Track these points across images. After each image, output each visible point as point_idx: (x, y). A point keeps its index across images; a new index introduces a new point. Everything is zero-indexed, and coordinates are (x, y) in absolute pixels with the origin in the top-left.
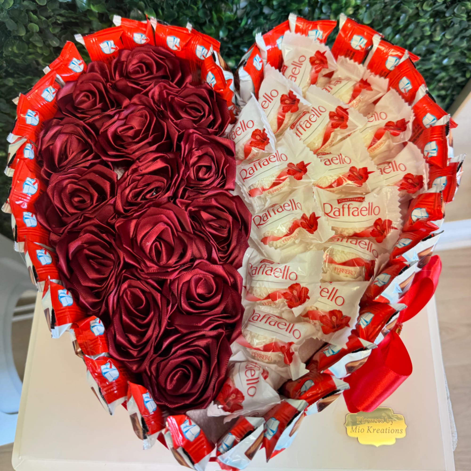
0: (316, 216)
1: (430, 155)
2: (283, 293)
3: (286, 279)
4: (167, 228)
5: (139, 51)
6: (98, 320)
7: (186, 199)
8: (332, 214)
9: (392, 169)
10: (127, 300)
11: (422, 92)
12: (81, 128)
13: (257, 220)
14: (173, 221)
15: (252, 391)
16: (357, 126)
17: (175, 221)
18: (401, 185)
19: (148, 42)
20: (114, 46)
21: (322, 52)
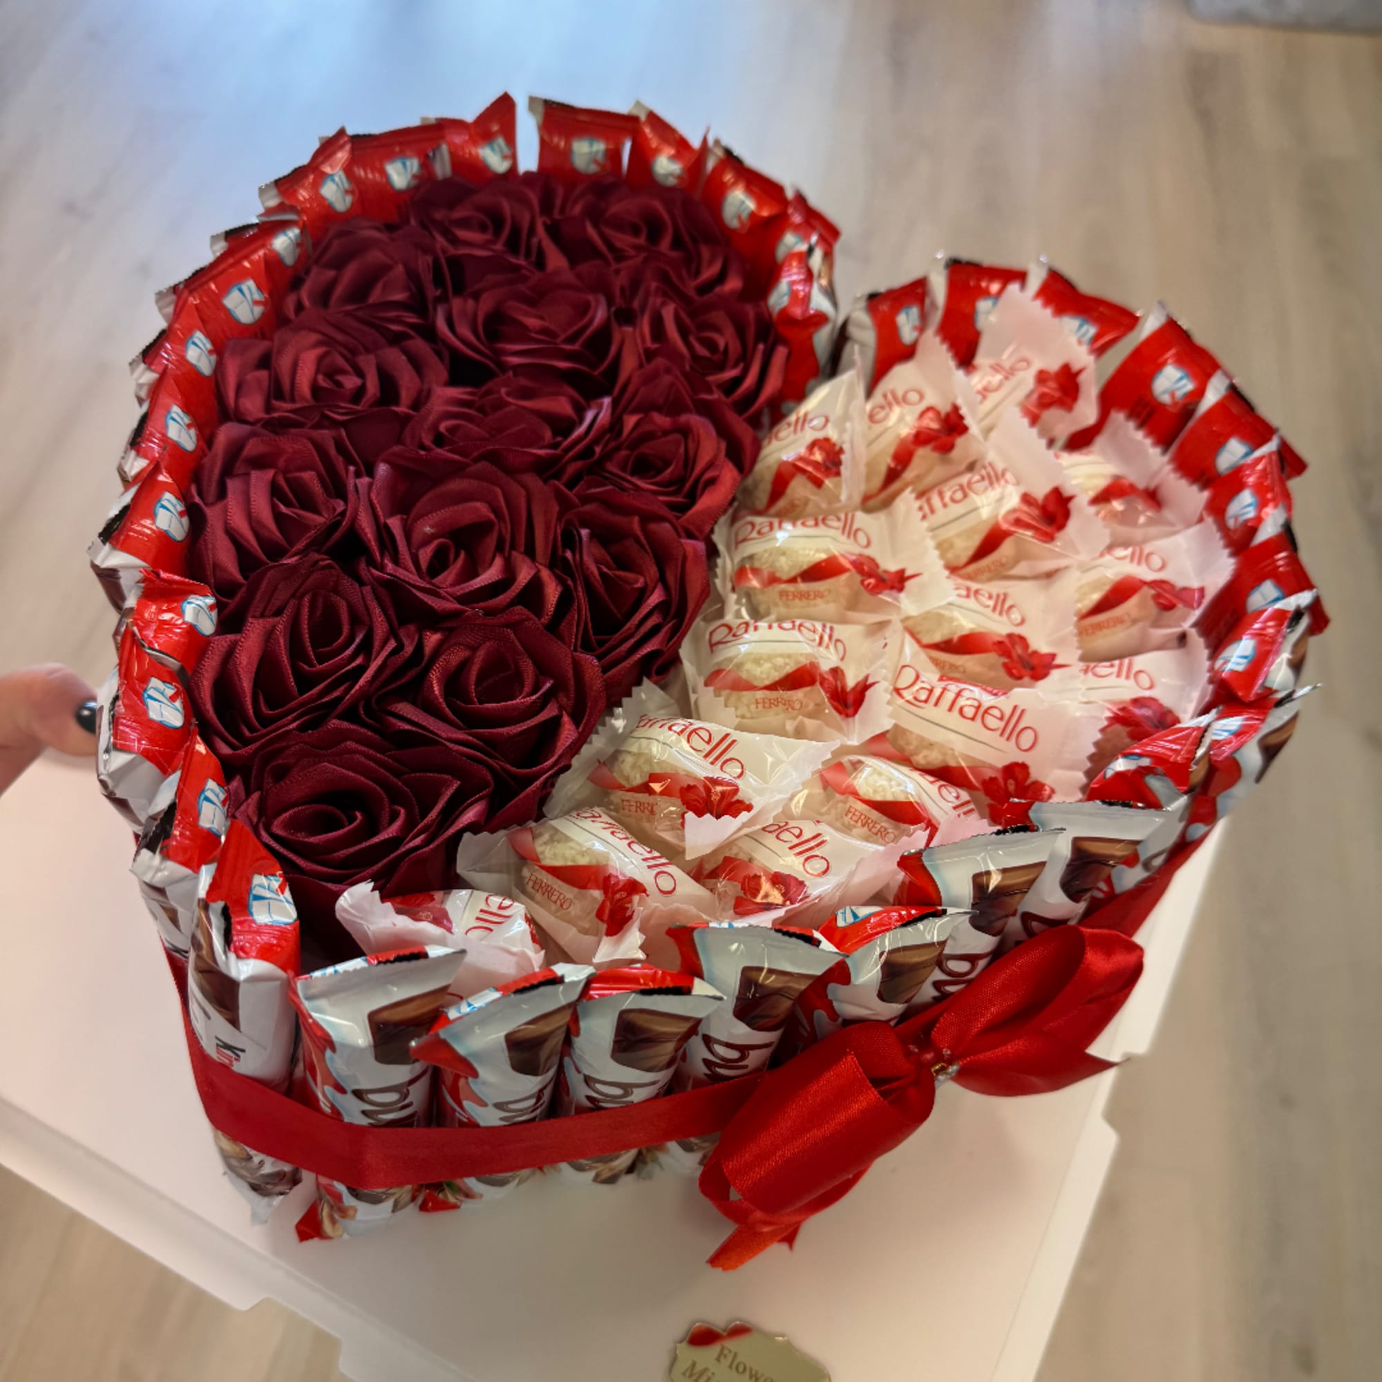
2: (685, 786)
3: (713, 762)
4: (492, 522)
6: (211, 601)
8: (909, 693)
9: (1115, 670)
11: (1272, 524)
13: (719, 634)
16: (1077, 553)
19: (681, 185)
20: (601, 158)
21: (1075, 367)
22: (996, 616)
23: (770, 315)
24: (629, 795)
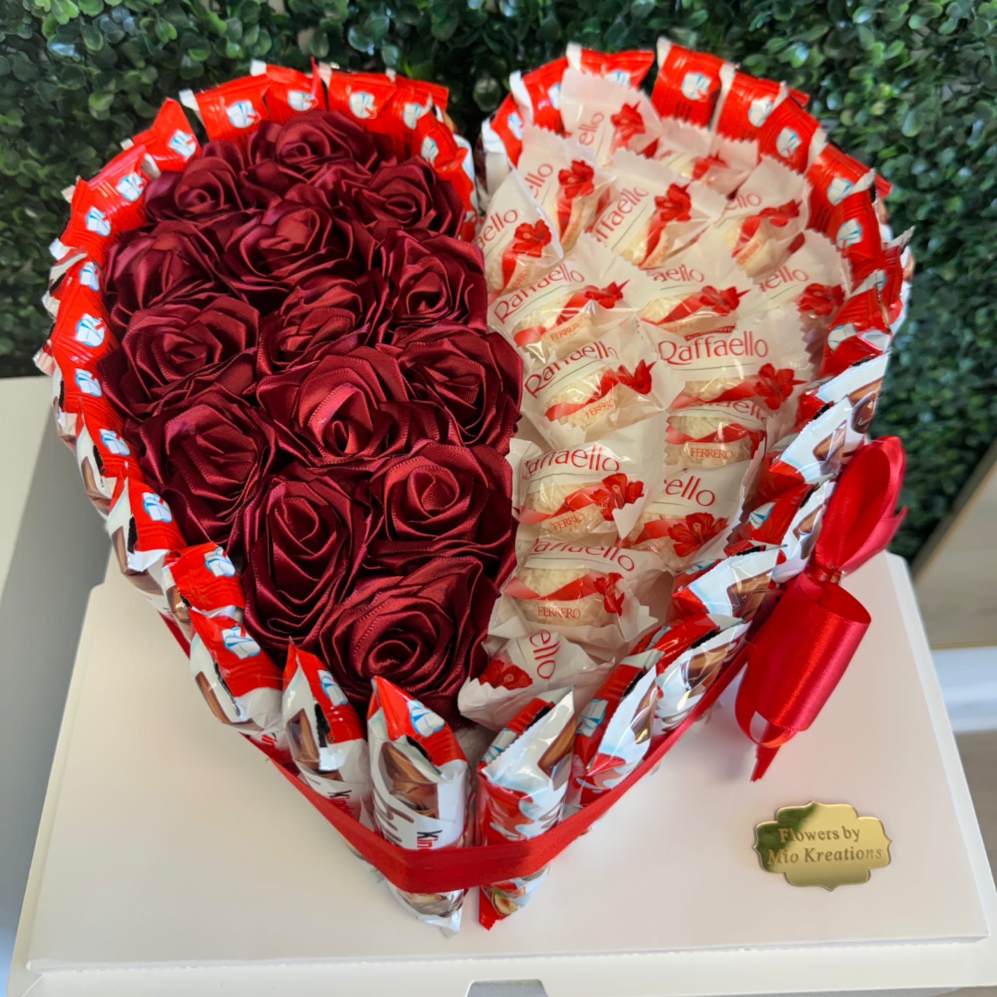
0: (647, 364)
1: (850, 242)
2: (592, 493)
3: (597, 469)
4: (357, 393)
5: (299, 122)
6: (221, 551)
7: (394, 345)
8: (676, 359)
9: (780, 278)
10: (283, 521)
11: (819, 143)
12: (192, 238)
13: (533, 383)
14: (368, 380)
15: (546, 670)
16: (708, 217)
17: (373, 380)
18: (803, 301)
19: (316, 105)
20: (252, 112)
21: (632, 104)
22: (687, 282)
23: (430, 164)
24: (555, 520)
